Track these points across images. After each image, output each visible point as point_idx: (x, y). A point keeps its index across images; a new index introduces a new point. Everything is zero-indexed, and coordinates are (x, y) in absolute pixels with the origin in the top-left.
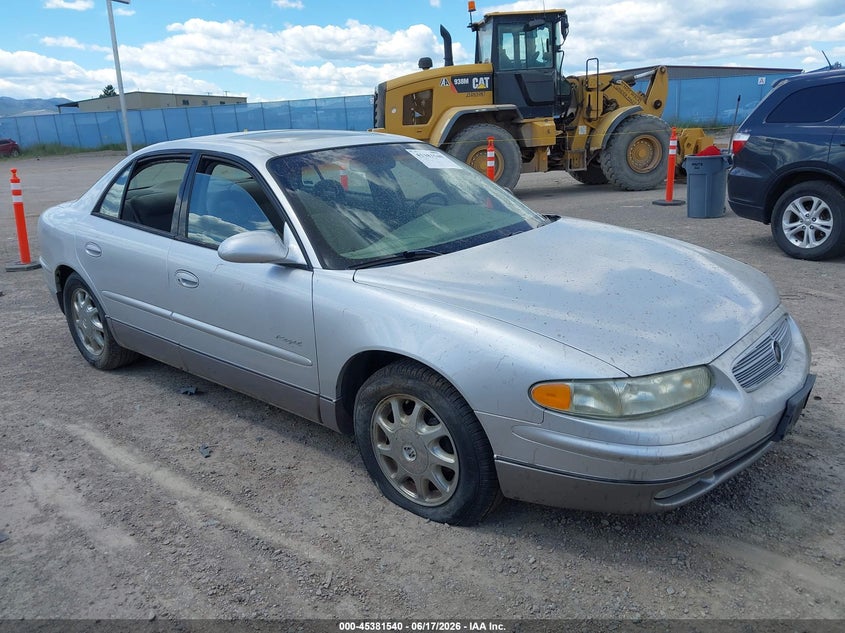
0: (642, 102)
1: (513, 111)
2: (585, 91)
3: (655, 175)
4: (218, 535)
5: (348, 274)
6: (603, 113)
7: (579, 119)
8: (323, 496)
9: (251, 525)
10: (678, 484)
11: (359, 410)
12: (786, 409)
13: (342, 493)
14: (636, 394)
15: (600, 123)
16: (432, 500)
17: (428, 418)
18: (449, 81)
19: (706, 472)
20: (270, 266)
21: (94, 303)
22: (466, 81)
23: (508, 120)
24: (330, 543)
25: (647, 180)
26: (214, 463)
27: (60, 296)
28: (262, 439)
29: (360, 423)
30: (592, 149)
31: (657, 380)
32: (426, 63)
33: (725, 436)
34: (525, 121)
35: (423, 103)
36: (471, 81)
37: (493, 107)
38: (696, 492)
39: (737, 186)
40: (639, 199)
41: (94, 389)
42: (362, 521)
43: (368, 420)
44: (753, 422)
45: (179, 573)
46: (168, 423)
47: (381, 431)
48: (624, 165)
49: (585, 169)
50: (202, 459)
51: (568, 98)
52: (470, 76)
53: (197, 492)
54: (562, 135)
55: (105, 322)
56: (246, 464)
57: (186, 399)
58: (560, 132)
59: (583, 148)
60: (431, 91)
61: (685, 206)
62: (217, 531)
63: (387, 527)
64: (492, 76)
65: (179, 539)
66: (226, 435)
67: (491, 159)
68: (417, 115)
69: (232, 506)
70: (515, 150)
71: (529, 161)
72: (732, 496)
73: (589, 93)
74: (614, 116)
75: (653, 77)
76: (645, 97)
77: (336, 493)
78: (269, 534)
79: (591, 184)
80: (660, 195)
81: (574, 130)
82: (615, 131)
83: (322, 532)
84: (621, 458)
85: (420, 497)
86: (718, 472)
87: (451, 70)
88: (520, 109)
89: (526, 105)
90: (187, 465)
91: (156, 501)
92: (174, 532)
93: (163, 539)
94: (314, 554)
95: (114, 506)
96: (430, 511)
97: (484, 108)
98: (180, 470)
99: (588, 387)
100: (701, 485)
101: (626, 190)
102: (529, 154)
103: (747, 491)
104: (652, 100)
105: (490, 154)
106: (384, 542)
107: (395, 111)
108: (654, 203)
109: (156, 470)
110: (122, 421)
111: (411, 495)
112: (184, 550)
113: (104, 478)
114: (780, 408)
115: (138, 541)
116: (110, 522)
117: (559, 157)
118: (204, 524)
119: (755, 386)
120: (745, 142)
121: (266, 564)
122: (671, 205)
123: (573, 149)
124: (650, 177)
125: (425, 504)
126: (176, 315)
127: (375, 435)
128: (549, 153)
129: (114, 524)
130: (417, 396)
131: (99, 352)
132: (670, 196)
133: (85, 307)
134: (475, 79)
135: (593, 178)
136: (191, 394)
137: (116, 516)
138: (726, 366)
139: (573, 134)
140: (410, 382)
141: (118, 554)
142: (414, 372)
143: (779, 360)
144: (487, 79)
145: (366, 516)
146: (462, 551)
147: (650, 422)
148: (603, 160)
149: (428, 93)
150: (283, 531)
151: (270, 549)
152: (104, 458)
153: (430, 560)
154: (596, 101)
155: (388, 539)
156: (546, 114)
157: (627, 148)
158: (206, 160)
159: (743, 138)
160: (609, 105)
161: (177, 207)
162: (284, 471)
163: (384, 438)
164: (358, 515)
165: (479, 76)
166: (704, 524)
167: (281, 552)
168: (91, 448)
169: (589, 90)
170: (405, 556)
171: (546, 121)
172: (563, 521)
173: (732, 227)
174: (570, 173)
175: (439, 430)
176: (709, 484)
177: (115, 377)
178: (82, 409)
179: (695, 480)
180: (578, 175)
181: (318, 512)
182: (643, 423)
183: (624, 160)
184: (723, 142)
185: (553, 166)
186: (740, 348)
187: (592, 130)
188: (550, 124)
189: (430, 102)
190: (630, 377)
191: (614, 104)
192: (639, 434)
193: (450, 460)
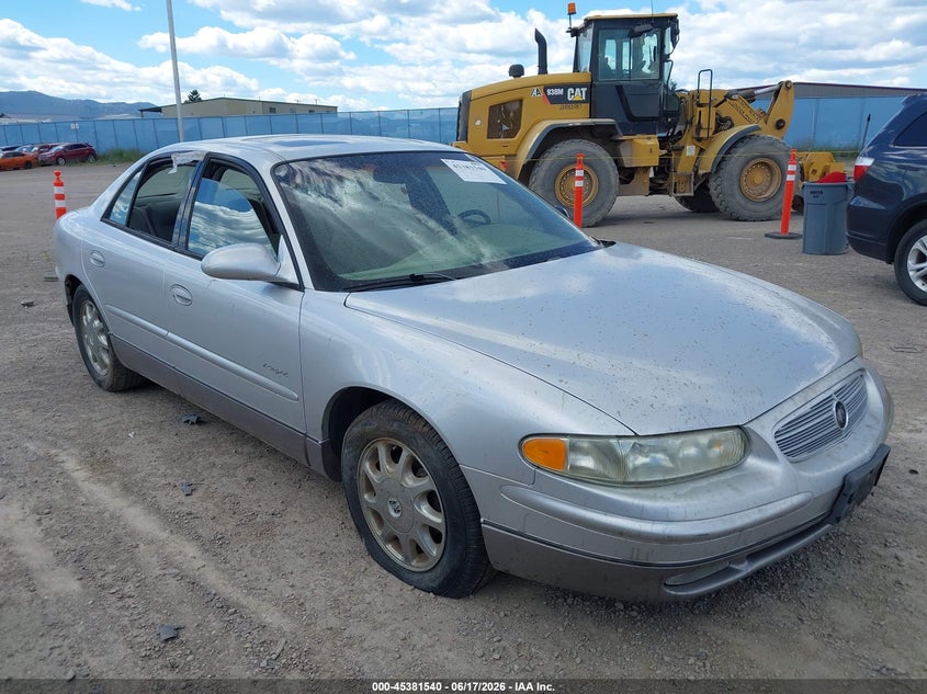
0: (762, 121)
1: (611, 126)
2: (695, 106)
3: (772, 204)
4: (173, 586)
5: (340, 296)
6: (716, 132)
7: (688, 137)
8: (301, 550)
9: (213, 578)
10: (693, 570)
11: (347, 454)
12: (843, 486)
13: (324, 548)
14: (647, 456)
15: (709, 144)
16: (420, 565)
17: (416, 469)
18: (541, 89)
19: (735, 557)
20: (262, 284)
21: (99, 317)
22: (560, 92)
23: (604, 137)
24: (294, 606)
25: (762, 209)
26: (195, 504)
27: (70, 307)
28: (252, 479)
29: (348, 469)
30: (701, 172)
31: (677, 441)
32: (517, 71)
33: (754, 516)
34: (624, 138)
35: (511, 114)
36: (565, 92)
37: (590, 120)
38: (723, 579)
39: (857, 218)
40: (750, 230)
41: (92, 411)
42: (338, 583)
43: (355, 467)
44: (796, 500)
45: (117, 628)
46: (158, 454)
47: (368, 480)
48: (737, 192)
49: (692, 194)
50: (182, 497)
51: (676, 114)
52: (565, 87)
53: (164, 535)
54: (666, 155)
55: (109, 340)
56: (228, 506)
57: (185, 428)
58: (664, 152)
59: (690, 170)
60: (521, 101)
61: (801, 240)
62: (173, 582)
63: (363, 592)
64: (591, 87)
65: (129, 588)
66: (215, 472)
67: (579, 178)
68: (505, 128)
69: (198, 554)
70: (611, 169)
71: (628, 183)
72: (783, 584)
73: (699, 109)
74: (727, 136)
75: (777, 92)
76: (765, 115)
77: (318, 547)
78: (230, 590)
79: (699, 211)
80: (775, 227)
81: (680, 150)
82: (728, 153)
83: (288, 592)
84: (621, 532)
85: (407, 560)
86: (753, 556)
87: (544, 79)
88: (619, 124)
89: (626, 120)
90: (164, 501)
91: (117, 541)
92: (126, 580)
93: (112, 586)
94: (272, 617)
95: (71, 545)
96: (416, 577)
97: (578, 122)
98: (154, 509)
99: (585, 444)
100: (729, 571)
101: (738, 220)
102: (627, 175)
103: (803, 580)
104: (773, 118)
105: (579, 173)
106: (355, 609)
107: (479, 123)
108: (766, 236)
109: (129, 506)
110: (110, 449)
111: (397, 556)
112: (130, 601)
113: (71, 511)
114: (837, 484)
115: (84, 586)
116: (62, 562)
117: (663, 179)
118: (162, 572)
119: (805, 455)
120: (869, 167)
121: (215, 625)
122: (786, 238)
123: (679, 172)
124: (766, 206)
125: (412, 569)
126: (170, 334)
127: (362, 484)
128: (651, 175)
129: (65, 565)
130: (404, 442)
131: (105, 371)
132: (785, 227)
133: (92, 321)
134: (571, 90)
135: (702, 204)
136: (192, 423)
137: (69, 557)
138: (766, 430)
139: (680, 154)
140: (396, 424)
141: (59, 600)
142: (401, 414)
143: (842, 425)
144: (584, 90)
145: (345, 577)
146: (442, 627)
147: (659, 492)
148: (712, 185)
149: (517, 105)
150: (246, 587)
151: (225, 607)
152: (77, 490)
153: (402, 635)
154: (707, 118)
155: (361, 607)
156: (650, 131)
157: (741, 174)
158: (213, 163)
159: (867, 162)
160: (722, 123)
161: (179, 217)
162: (267, 518)
163: (370, 488)
164: (334, 576)
165: (575, 86)
166: (739, 616)
167: (235, 612)
168: (67, 477)
169: (700, 105)
170: (375, 629)
171: (649, 138)
172: (570, 601)
173: (854, 266)
174: (676, 198)
175: (426, 483)
176: (738, 571)
177: (120, 399)
178: (72, 433)
179: (722, 565)
180: (684, 200)
181: (290, 568)
182: (651, 492)
183: (736, 187)
184: (848, 169)
185: (655, 189)
186: (788, 408)
187: (702, 151)
188: (653, 142)
189: (518, 113)
190: (636, 436)
191: (729, 123)
192: (643, 507)
193: (437, 519)
